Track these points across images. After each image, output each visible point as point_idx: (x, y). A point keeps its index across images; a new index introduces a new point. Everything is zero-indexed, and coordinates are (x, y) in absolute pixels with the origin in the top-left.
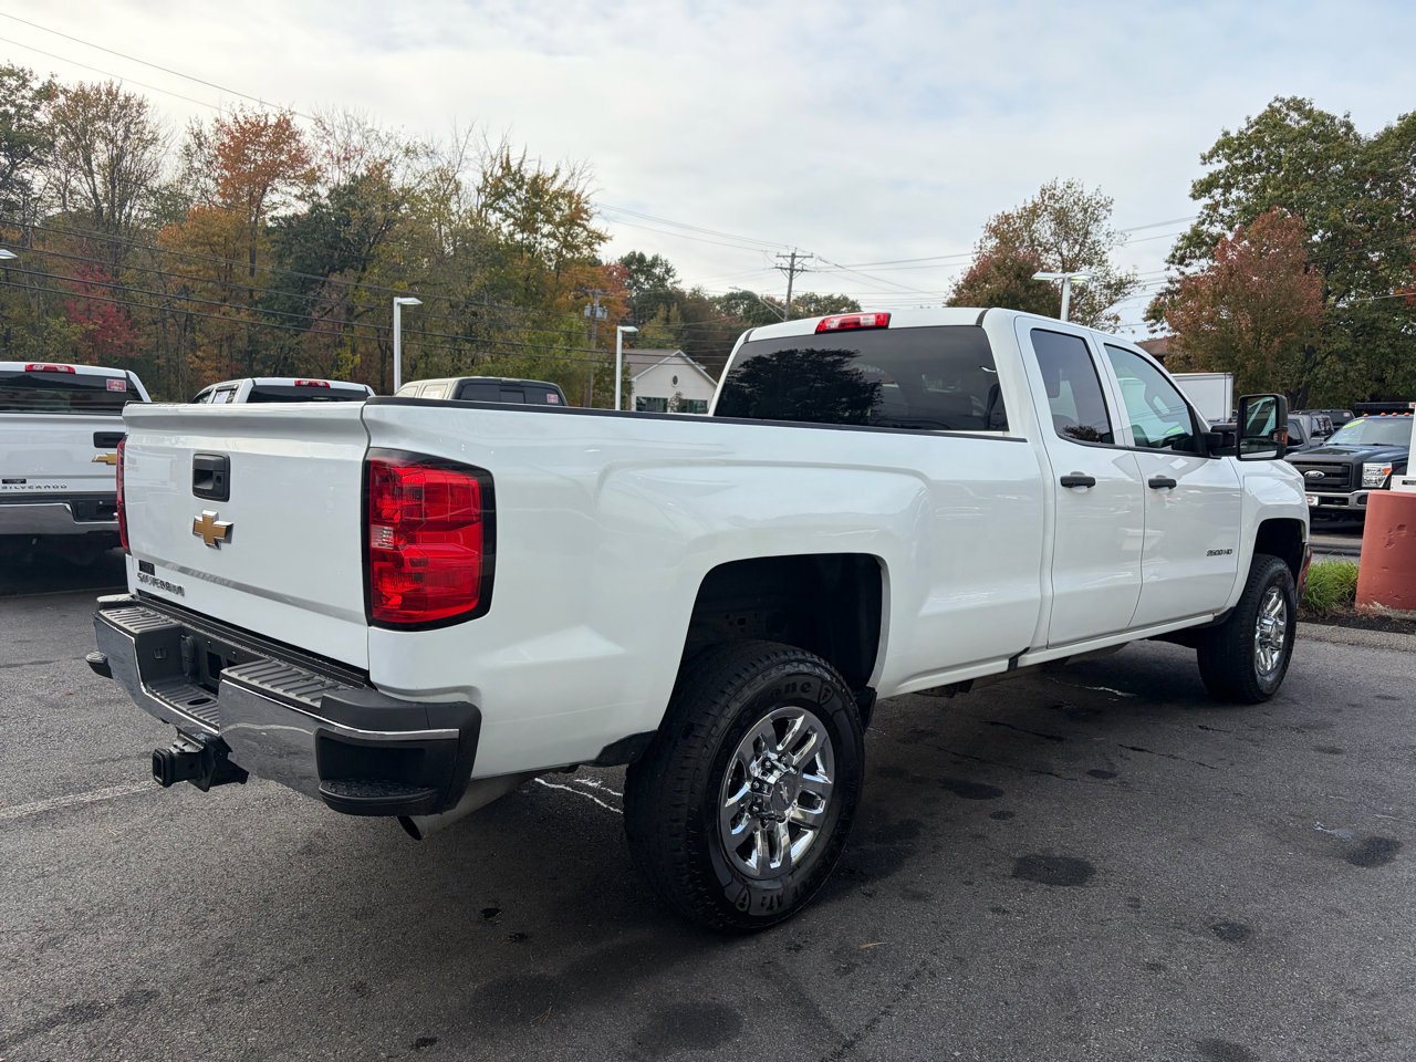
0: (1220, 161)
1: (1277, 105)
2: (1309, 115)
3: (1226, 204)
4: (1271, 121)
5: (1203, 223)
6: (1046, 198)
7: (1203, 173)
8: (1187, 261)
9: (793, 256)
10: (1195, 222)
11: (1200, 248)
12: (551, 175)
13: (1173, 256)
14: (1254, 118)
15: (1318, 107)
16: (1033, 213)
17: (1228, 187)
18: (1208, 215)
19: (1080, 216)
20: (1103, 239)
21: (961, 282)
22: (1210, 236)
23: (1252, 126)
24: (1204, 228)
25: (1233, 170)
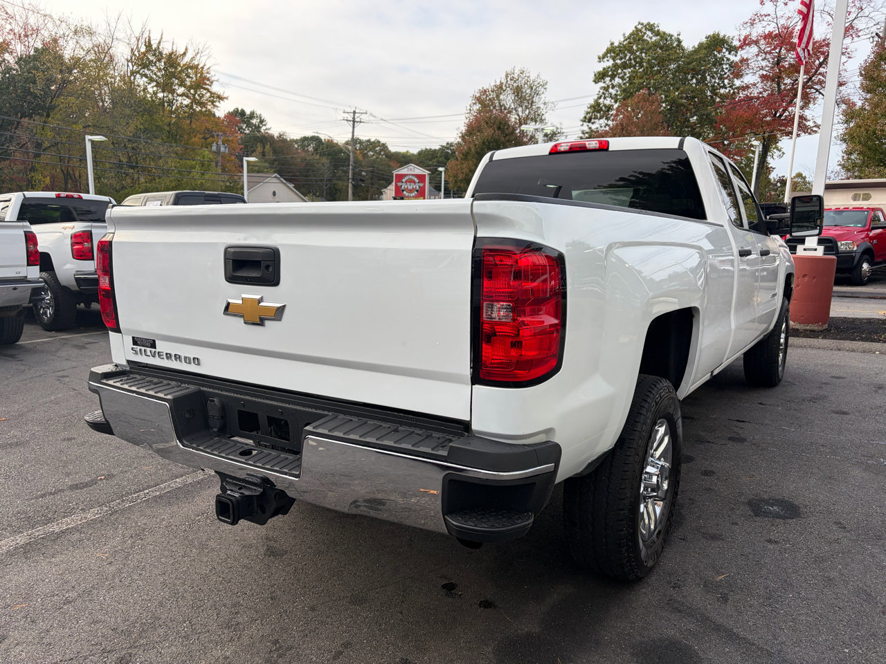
0: (608, 61)
1: (640, 27)
2: (657, 33)
3: (613, 87)
4: (636, 37)
5: (600, 98)
6: (509, 79)
7: (600, 67)
8: (593, 121)
9: (354, 112)
10: (596, 97)
11: (600, 113)
12: (182, 53)
13: (585, 117)
14: (627, 35)
15: (662, 29)
16: (500, 89)
17: (613, 77)
18: (603, 93)
19: (528, 91)
20: (542, 106)
21: (464, 132)
22: (605, 106)
23: (626, 40)
24: (601, 101)
25: (616, 66)
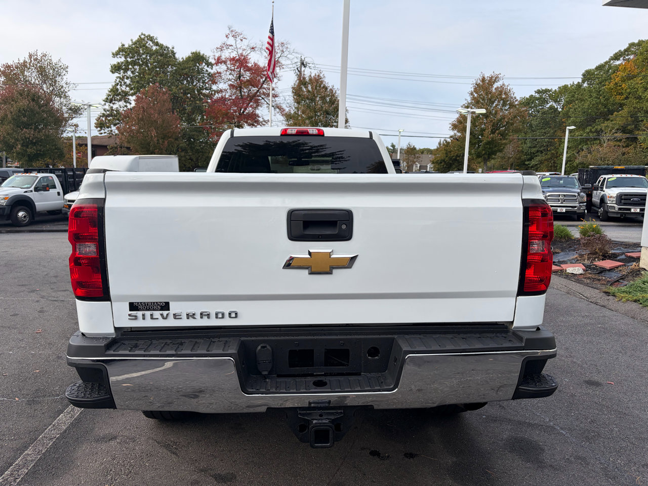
0: (121, 57)
1: (143, 37)
2: (157, 44)
3: (127, 78)
4: (141, 43)
5: (117, 84)
6: (32, 60)
8: (113, 102)
10: (114, 84)
13: (107, 99)
14: (134, 41)
15: (160, 41)
16: (24, 66)
17: (126, 70)
18: (120, 81)
19: (51, 71)
20: (65, 85)
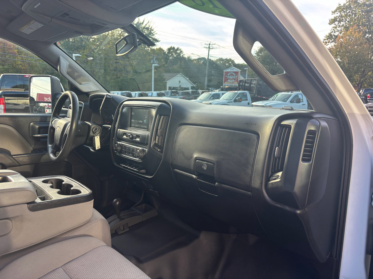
9: (210, 44)
11: (331, 40)
22: (334, 35)
23: (348, 2)
24: (332, 34)
25: (342, 16)
